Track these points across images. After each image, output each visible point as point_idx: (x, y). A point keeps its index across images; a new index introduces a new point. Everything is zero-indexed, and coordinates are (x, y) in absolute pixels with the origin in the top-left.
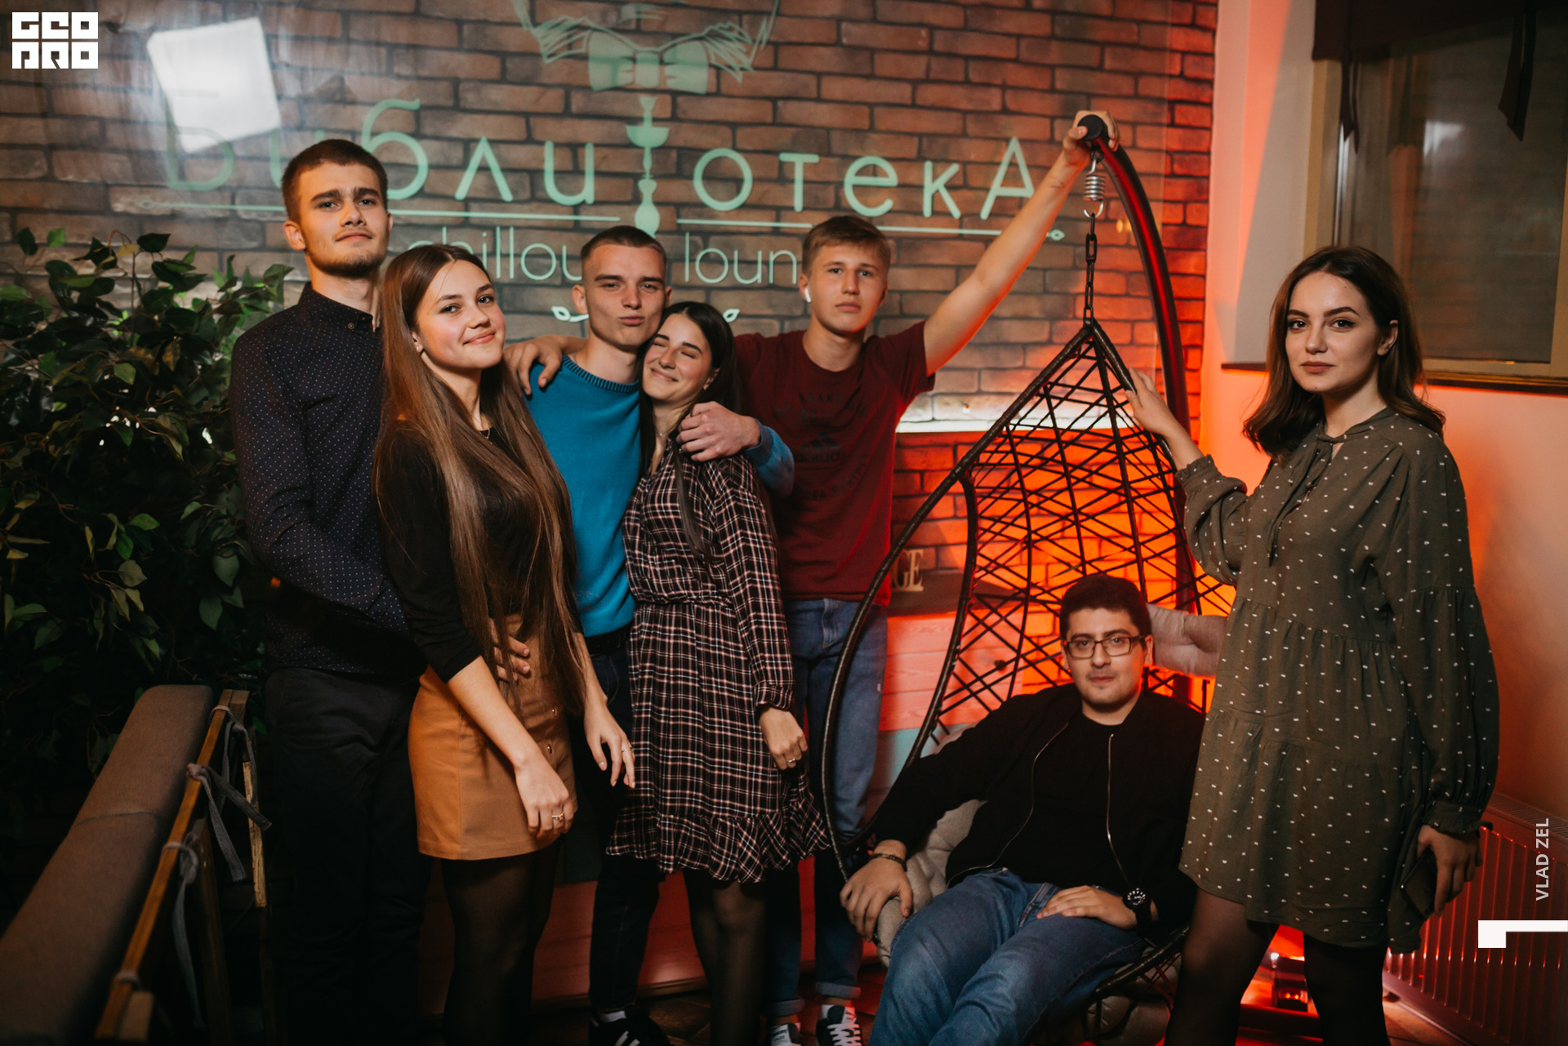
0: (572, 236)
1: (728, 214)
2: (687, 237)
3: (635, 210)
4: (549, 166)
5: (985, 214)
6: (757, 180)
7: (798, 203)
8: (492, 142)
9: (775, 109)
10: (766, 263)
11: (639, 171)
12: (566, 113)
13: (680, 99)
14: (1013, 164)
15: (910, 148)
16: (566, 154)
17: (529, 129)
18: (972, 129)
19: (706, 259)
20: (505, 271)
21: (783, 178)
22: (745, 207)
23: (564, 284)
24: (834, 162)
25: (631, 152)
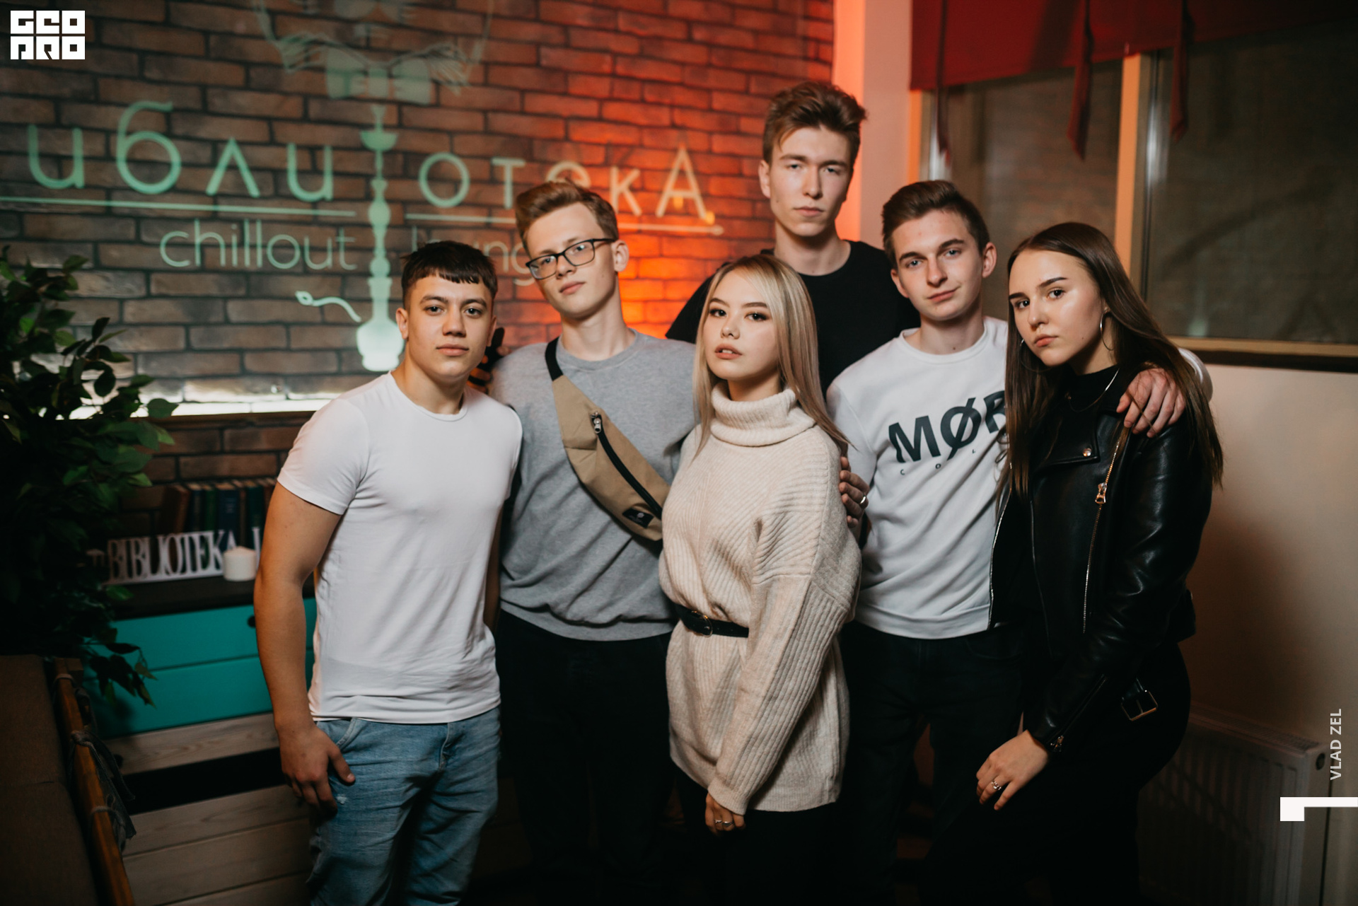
0: (314, 229)
1: (448, 211)
2: (415, 232)
3: (369, 206)
4: (292, 165)
5: (660, 210)
6: (474, 181)
8: (241, 144)
11: (368, 171)
12: (305, 119)
13: (406, 110)
14: (682, 173)
15: (599, 156)
16: (306, 155)
17: (272, 133)
18: (648, 140)
20: (253, 260)
21: (494, 180)
22: (463, 205)
23: (306, 272)
24: (536, 166)
25: (364, 155)
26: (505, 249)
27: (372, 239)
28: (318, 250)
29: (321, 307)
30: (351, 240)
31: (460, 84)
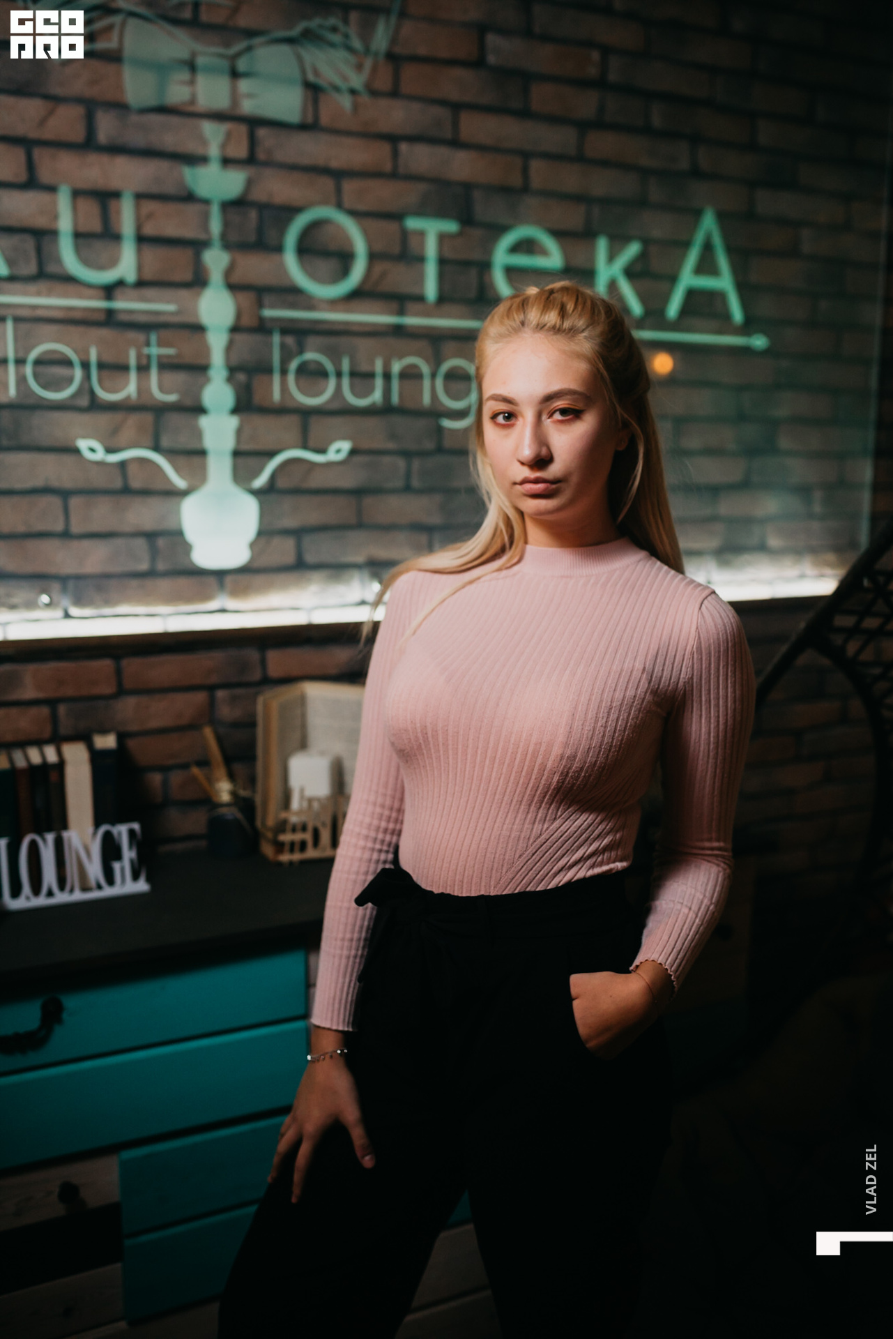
0: (105, 333)
1: (334, 304)
2: (276, 339)
3: (199, 295)
4: (65, 225)
5: (673, 309)
6: (373, 257)
7: (431, 289)
9: (395, 154)
10: (387, 376)
11: (202, 236)
12: (89, 144)
13: (262, 132)
14: (708, 248)
15: (576, 218)
16: (91, 207)
17: (31, 167)
18: (654, 195)
19: (303, 370)
21: (408, 255)
22: (356, 295)
23: (96, 405)
24: (477, 233)
25: (191, 209)
26: (425, 369)
27: (206, 350)
28: (113, 368)
29: (123, 465)
30: (170, 351)
31: (353, 92)
